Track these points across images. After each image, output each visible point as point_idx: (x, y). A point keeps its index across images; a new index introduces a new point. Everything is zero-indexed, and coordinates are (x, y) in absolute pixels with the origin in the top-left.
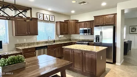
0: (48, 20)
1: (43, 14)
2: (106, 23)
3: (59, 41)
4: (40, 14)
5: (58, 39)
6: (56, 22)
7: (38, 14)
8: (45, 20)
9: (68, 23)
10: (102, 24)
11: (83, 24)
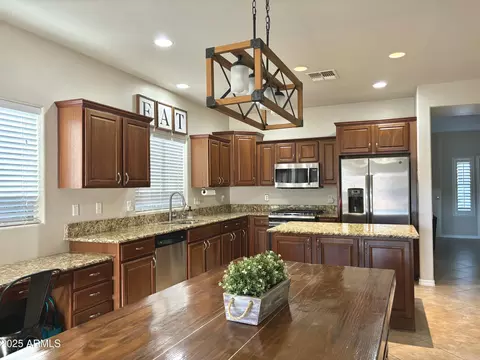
0: (170, 128)
1: (156, 103)
2: (380, 149)
3: (200, 212)
4: (146, 101)
5: (195, 204)
6: (192, 137)
7: (142, 99)
8: (160, 126)
9: (228, 141)
10: (367, 150)
11: (286, 148)
